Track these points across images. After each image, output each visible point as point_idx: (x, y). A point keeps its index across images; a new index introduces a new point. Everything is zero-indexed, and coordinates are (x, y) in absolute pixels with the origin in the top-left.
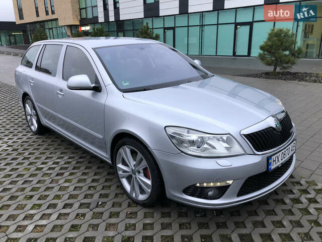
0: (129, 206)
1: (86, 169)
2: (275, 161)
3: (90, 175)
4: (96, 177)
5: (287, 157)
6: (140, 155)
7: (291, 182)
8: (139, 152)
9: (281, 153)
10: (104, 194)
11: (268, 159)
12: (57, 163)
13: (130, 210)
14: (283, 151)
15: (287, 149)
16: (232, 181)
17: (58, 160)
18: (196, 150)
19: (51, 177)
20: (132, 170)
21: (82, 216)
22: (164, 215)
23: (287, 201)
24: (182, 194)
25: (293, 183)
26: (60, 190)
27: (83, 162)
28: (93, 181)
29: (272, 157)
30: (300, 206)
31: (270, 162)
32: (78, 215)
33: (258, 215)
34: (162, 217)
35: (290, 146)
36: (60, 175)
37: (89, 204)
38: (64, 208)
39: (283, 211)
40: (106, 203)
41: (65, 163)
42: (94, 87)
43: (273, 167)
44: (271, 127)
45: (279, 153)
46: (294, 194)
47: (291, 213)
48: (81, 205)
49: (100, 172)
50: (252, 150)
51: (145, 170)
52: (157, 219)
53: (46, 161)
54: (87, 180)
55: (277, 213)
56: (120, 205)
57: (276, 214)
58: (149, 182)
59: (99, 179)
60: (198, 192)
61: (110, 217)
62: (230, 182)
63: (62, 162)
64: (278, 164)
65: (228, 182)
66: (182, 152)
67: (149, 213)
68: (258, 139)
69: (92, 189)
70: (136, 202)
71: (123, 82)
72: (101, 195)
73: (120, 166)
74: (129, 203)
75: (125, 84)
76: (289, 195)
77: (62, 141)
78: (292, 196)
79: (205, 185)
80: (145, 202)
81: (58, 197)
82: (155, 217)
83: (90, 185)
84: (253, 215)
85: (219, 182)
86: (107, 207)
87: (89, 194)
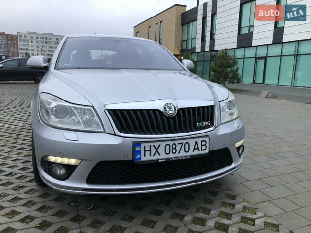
2: (150, 150)
5: (183, 154)
13: (24, 184)
14: (171, 143)
15: (178, 141)
16: (80, 160)
23: (188, 219)
29: (143, 145)
30: (196, 228)
31: (138, 149)
34: (39, 196)
35: (190, 141)
37: (4, 172)
43: (145, 158)
45: (159, 143)
46: (209, 214)
50: (113, 129)
52: (32, 196)
56: (24, 179)
57: (152, 227)
66: (41, 119)
67: (35, 190)
72: (24, 168)
75: (66, 65)
76: (200, 214)
82: (34, 194)
86: (12, 177)
87: (16, 166)
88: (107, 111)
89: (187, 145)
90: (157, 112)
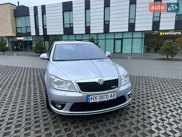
2: (93, 98)
5: (106, 99)
9: (98, 96)
11: (88, 96)
14: (101, 95)
15: (104, 95)
29: (90, 96)
35: (109, 94)
42: (47, 58)
43: (92, 101)
45: (97, 95)
50: (79, 90)
64: (96, 101)
66: (51, 86)
71: (57, 57)
89: (107, 95)
90: (96, 83)
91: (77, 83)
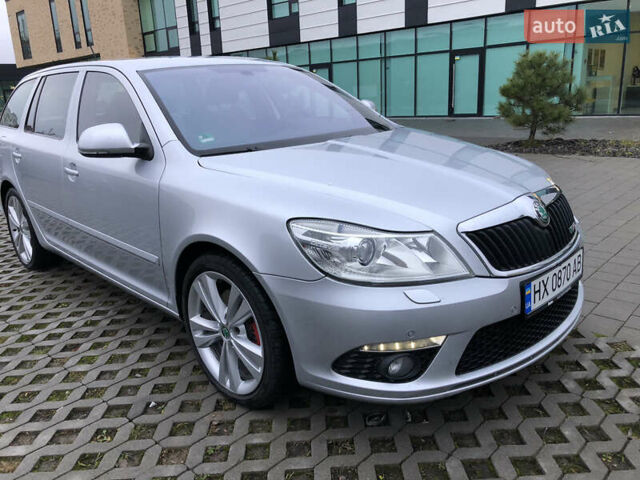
0: (218, 407)
1: (129, 334)
2: (539, 291)
3: (138, 345)
4: (150, 351)
5: (566, 285)
6: (235, 291)
7: (576, 346)
8: (233, 284)
9: (550, 274)
10: (163, 385)
11: (524, 286)
12: (69, 325)
13: (218, 417)
14: (556, 271)
15: (563, 265)
16: (444, 337)
17: (71, 319)
18: (360, 270)
19: (50, 353)
20: (223, 326)
21: (108, 434)
22: (293, 426)
23: (570, 385)
24: (331, 374)
25: (581, 348)
26: (66, 379)
27: (124, 320)
28: (143, 358)
29: (533, 283)
30: (599, 394)
31: (527, 293)
32: (99, 432)
33: (506, 418)
34: (289, 430)
35: (571, 261)
36: (71, 350)
37: (128, 407)
38: (69, 417)
39: (563, 406)
40: (165, 404)
41: (86, 325)
42: (136, 149)
43: (535, 304)
44: (528, 218)
45: (547, 275)
46: (585, 370)
47: (578, 409)
48: (110, 411)
49: (159, 341)
50: (486, 267)
51: (249, 323)
52: (277, 434)
53: (45, 321)
54: (130, 358)
55: (548, 411)
56: (198, 407)
57: (546, 415)
58: (258, 351)
59: (155, 355)
60: (366, 366)
61: (172, 434)
62: (439, 340)
63: (79, 323)
64: (546, 299)
65: (433, 340)
66: (327, 274)
67: (262, 421)
68: (498, 242)
69: (137, 375)
70: (234, 400)
71: (201, 137)
72: (155, 387)
73: (197, 320)
74: (218, 402)
75: (205, 141)
76: (574, 373)
77: (86, 281)
78: (580, 375)
79: (382, 348)
80: (251, 396)
81: (59, 395)
82: (273, 429)
83: (135, 367)
84: (493, 419)
85: (414, 340)
86: (166, 412)
87: (129, 387)
88: (464, 235)
89: (569, 268)
90: (529, 221)
91: (467, 233)
